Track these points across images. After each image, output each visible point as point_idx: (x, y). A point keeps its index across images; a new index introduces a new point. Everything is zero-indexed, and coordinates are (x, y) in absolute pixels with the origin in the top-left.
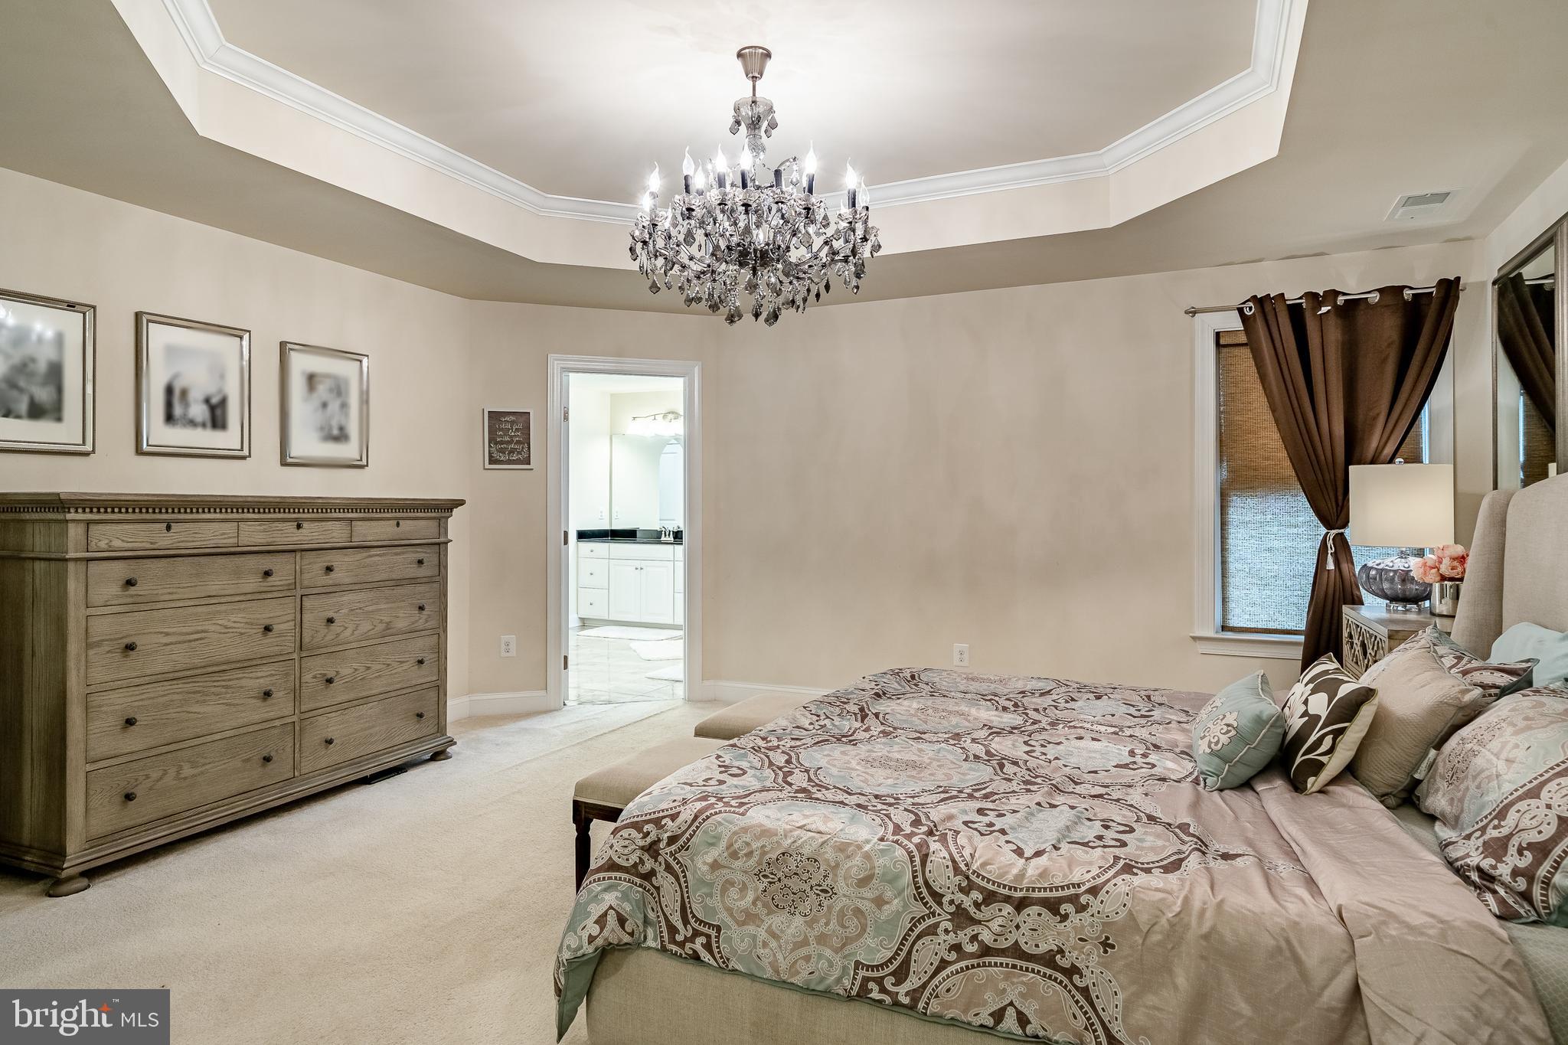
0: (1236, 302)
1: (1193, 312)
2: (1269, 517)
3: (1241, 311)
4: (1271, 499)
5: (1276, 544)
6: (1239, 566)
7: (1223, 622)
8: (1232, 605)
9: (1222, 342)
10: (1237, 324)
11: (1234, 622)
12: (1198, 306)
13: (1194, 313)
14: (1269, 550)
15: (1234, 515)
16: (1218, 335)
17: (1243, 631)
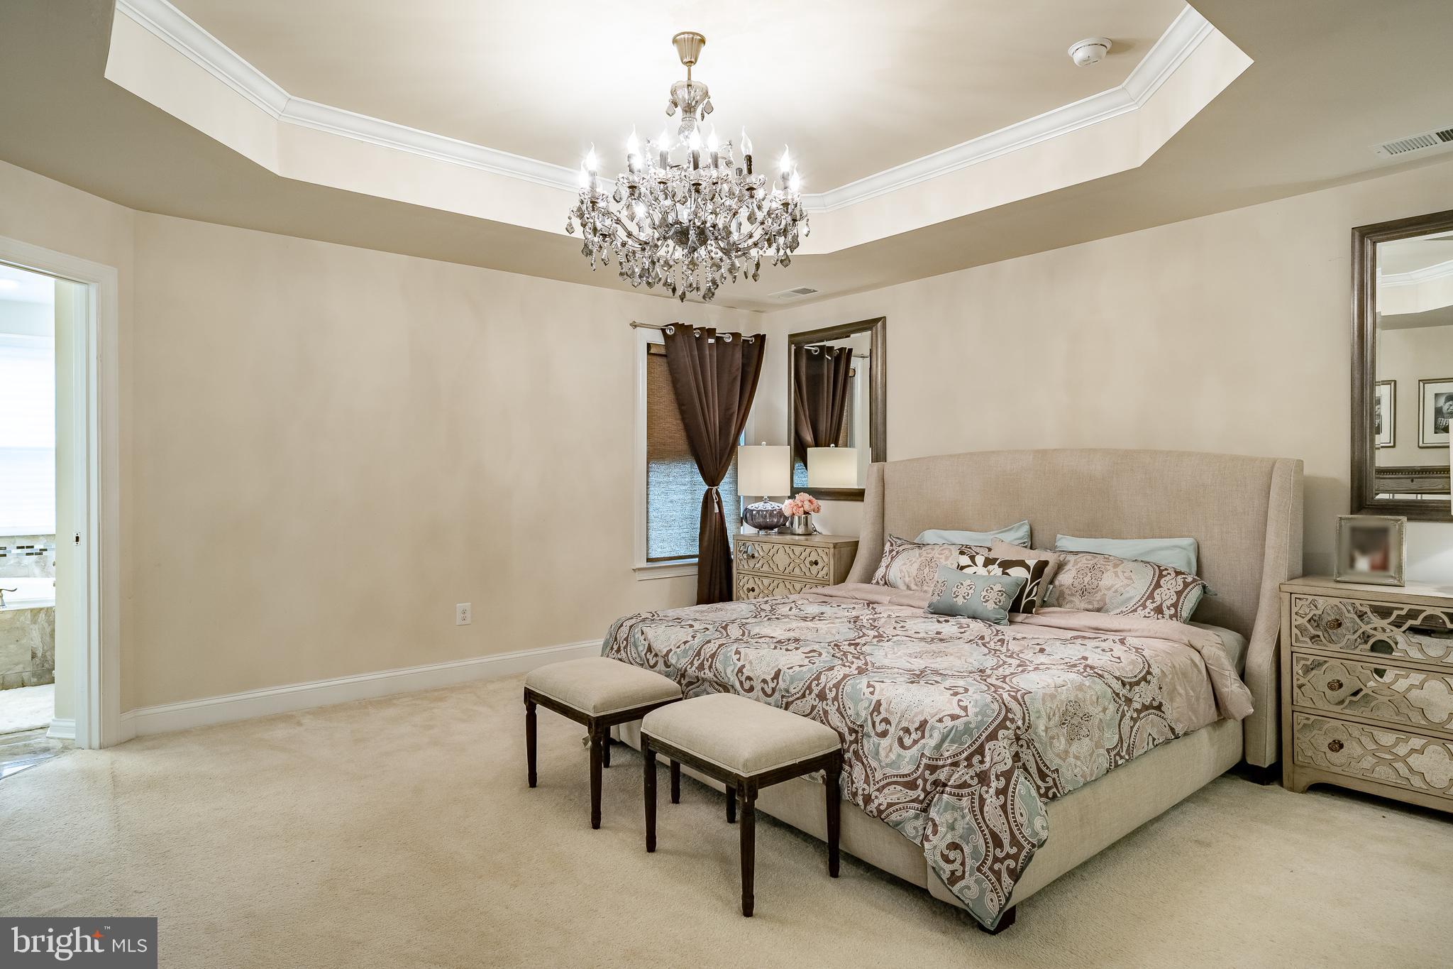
0: (662, 324)
1: (634, 325)
2: (671, 478)
3: (663, 331)
4: (672, 465)
5: (675, 497)
6: (655, 514)
7: (647, 555)
8: (651, 543)
9: (652, 351)
10: (661, 341)
11: (653, 555)
12: (638, 321)
13: (636, 326)
14: (671, 502)
15: (652, 479)
16: (649, 346)
17: (659, 561)
